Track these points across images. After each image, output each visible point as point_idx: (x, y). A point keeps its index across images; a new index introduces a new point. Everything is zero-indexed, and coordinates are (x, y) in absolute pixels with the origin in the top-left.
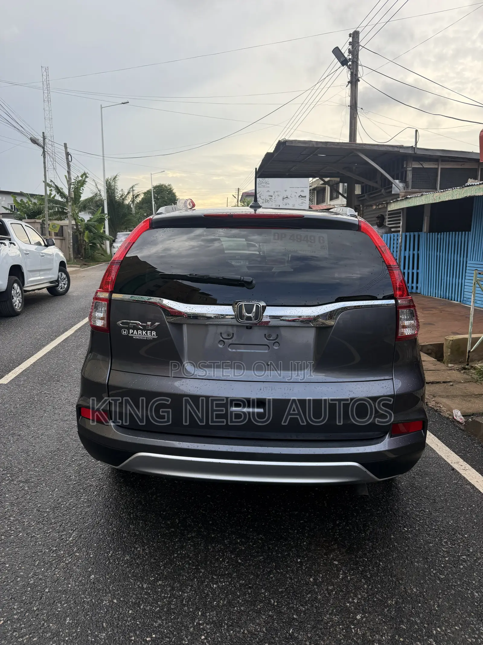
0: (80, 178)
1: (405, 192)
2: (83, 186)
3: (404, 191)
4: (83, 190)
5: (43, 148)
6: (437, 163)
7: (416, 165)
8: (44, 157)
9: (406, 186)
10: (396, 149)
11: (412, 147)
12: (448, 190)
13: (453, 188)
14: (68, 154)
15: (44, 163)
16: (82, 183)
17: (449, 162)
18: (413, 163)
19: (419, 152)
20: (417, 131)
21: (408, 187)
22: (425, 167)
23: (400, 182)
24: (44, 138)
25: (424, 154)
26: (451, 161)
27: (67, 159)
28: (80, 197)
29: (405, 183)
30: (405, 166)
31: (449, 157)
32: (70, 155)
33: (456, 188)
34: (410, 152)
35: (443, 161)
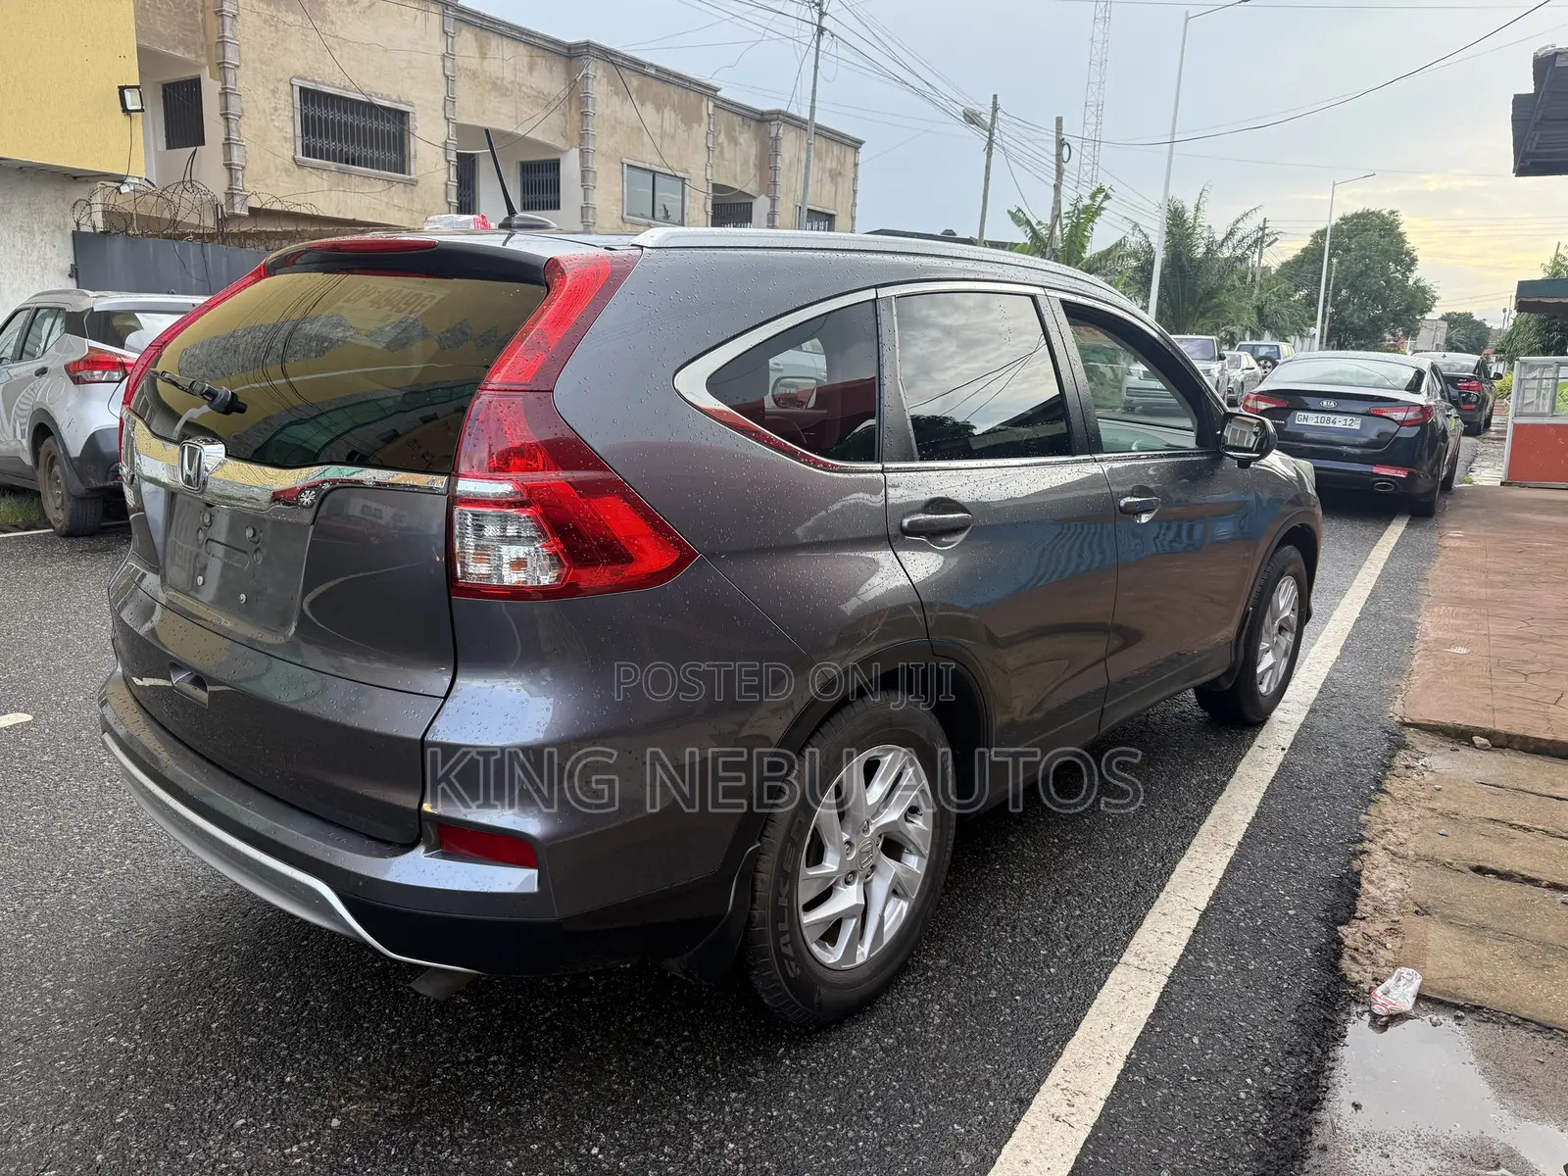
0: (1087, 201)
2: (1093, 222)
4: (1092, 229)
5: (991, 134)
8: (989, 155)
14: (1061, 144)
15: (988, 167)
16: (1092, 213)
24: (995, 108)
27: (1059, 155)
28: (1083, 247)
32: (1066, 147)
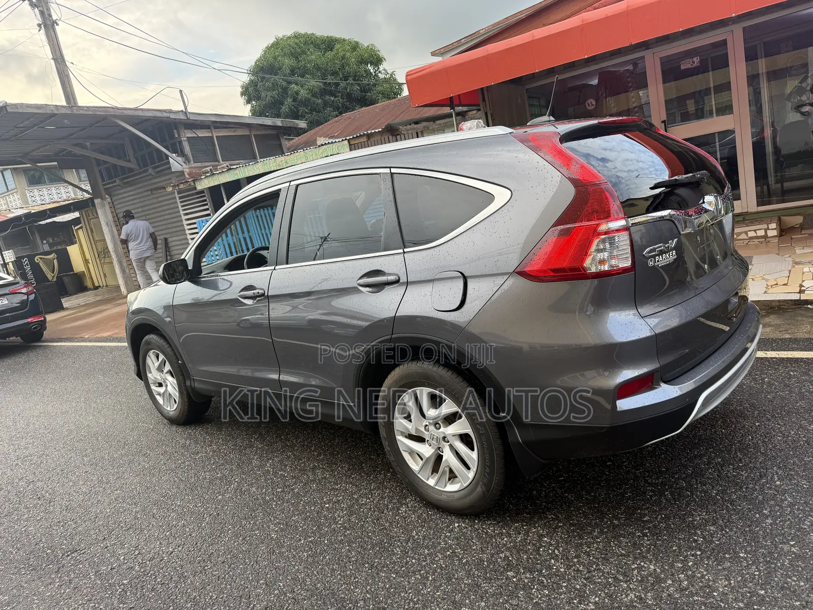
1: (190, 168)
3: (188, 167)
6: (209, 130)
7: (190, 134)
9: (186, 160)
10: (165, 115)
11: (182, 111)
12: (297, 152)
13: (305, 149)
17: (220, 128)
18: (186, 131)
19: (192, 117)
20: (181, 91)
21: (189, 162)
22: (199, 136)
23: (178, 156)
25: (194, 120)
26: (224, 128)
29: (183, 157)
30: (176, 136)
31: (220, 122)
33: (308, 148)
34: (182, 117)
35: (216, 128)
